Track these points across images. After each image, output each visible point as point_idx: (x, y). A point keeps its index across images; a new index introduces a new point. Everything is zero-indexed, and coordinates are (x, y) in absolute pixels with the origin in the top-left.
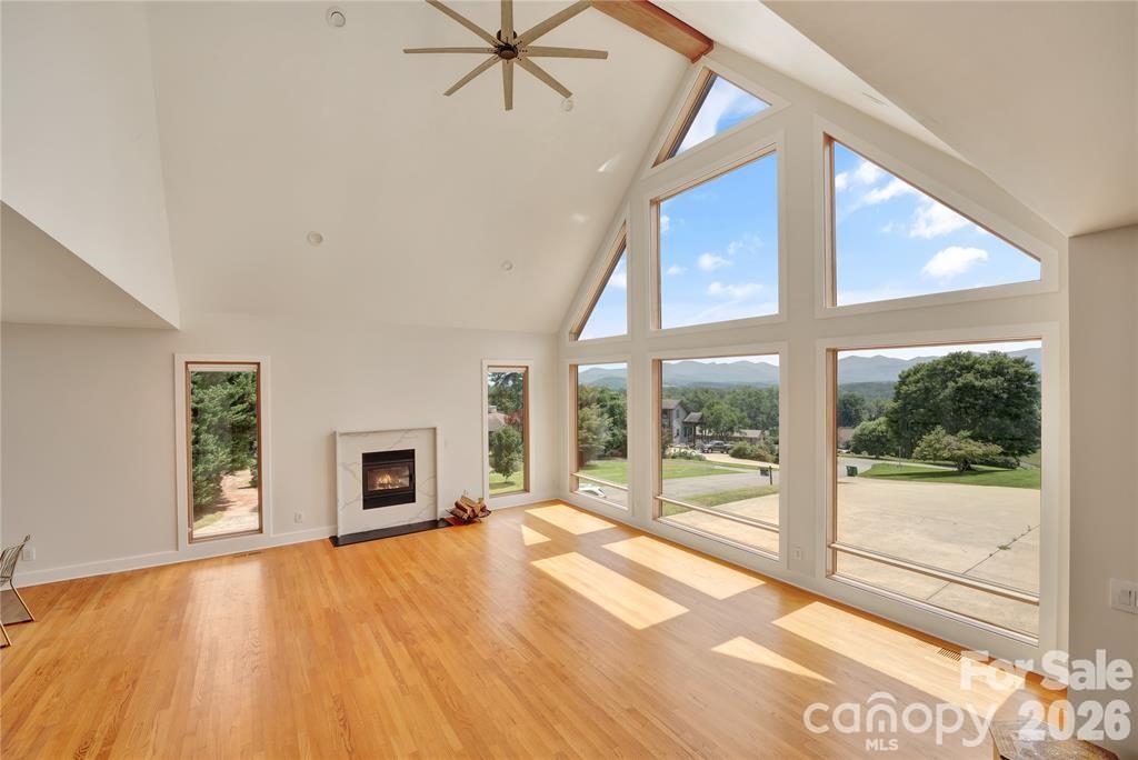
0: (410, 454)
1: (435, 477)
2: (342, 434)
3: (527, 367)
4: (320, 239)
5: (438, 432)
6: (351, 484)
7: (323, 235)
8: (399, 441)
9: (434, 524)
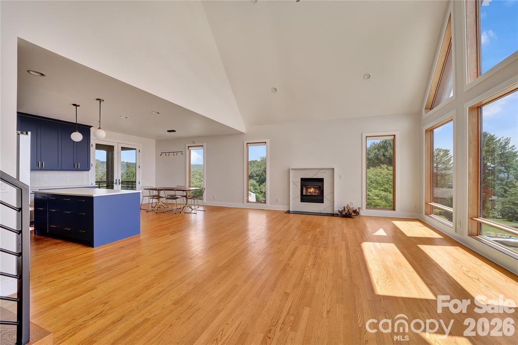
0: (321, 180)
1: (333, 192)
2: (293, 169)
3: (395, 136)
4: (276, 90)
5: (335, 170)
6: (295, 190)
7: (275, 87)
8: (316, 174)
9: (333, 215)
